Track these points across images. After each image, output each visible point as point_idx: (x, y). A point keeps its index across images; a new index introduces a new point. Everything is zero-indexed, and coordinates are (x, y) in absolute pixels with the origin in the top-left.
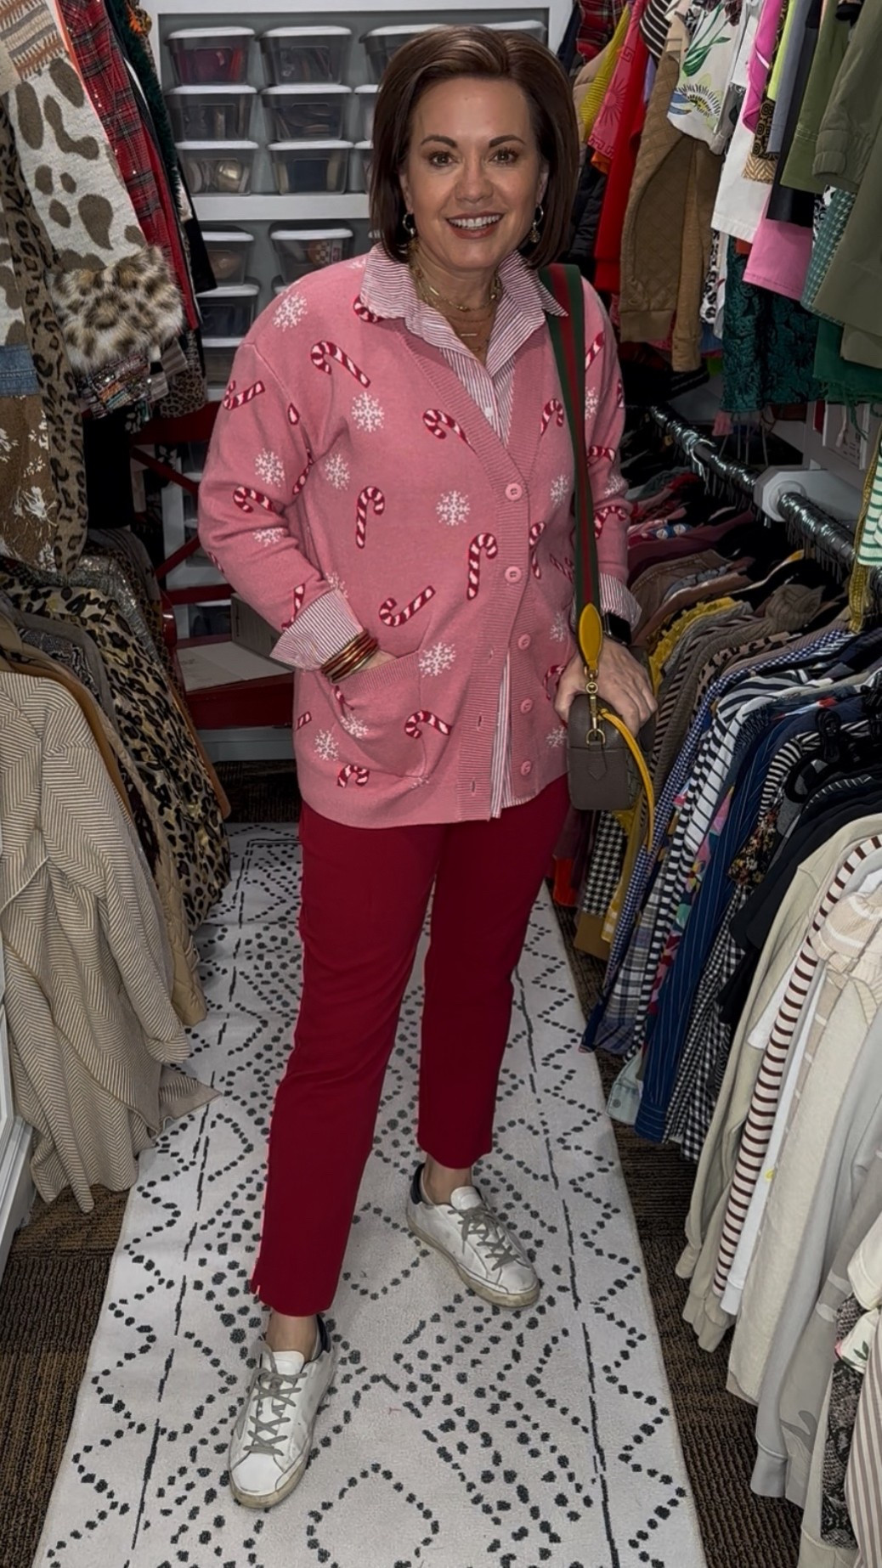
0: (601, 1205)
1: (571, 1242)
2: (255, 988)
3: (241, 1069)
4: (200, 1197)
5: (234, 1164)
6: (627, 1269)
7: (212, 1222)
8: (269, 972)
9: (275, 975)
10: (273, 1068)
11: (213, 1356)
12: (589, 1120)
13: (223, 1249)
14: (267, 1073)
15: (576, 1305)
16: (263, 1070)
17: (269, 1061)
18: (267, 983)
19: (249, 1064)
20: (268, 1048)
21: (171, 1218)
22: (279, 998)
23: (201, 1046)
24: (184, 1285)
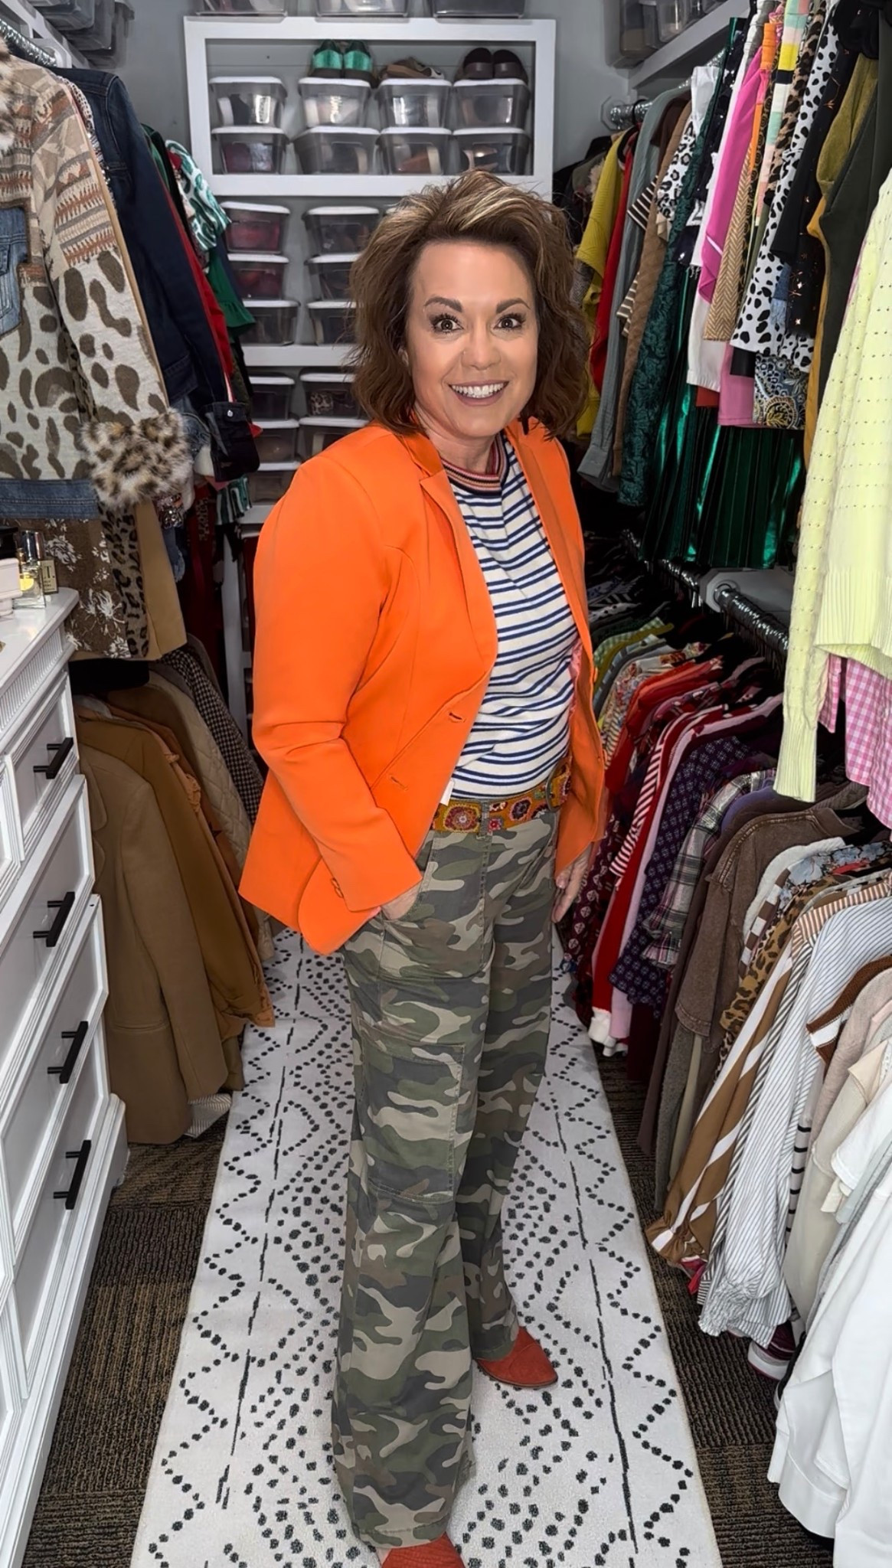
0: (601, 1165)
1: (578, 1196)
2: (316, 998)
3: (306, 1064)
4: (276, 1169)
5: (304, 1141)
6: (624, 1216)
7: (287, 1188)
8: (327, 985)
9: (331, 987)
10: (333, 1062)
11: (292, 1297)
12: (589, 1097)
13: (297, 1212)
14: (328, 1067)
15: (584, 1245)
16: (325, 1065)
17: (329, 1057)
18: (325, 994)
19: (313, 1060)
20: (328, 1046)
21: (253, 1186)
22: (336, 1006)
23: (273, 1046)
24: (266, 1240)
